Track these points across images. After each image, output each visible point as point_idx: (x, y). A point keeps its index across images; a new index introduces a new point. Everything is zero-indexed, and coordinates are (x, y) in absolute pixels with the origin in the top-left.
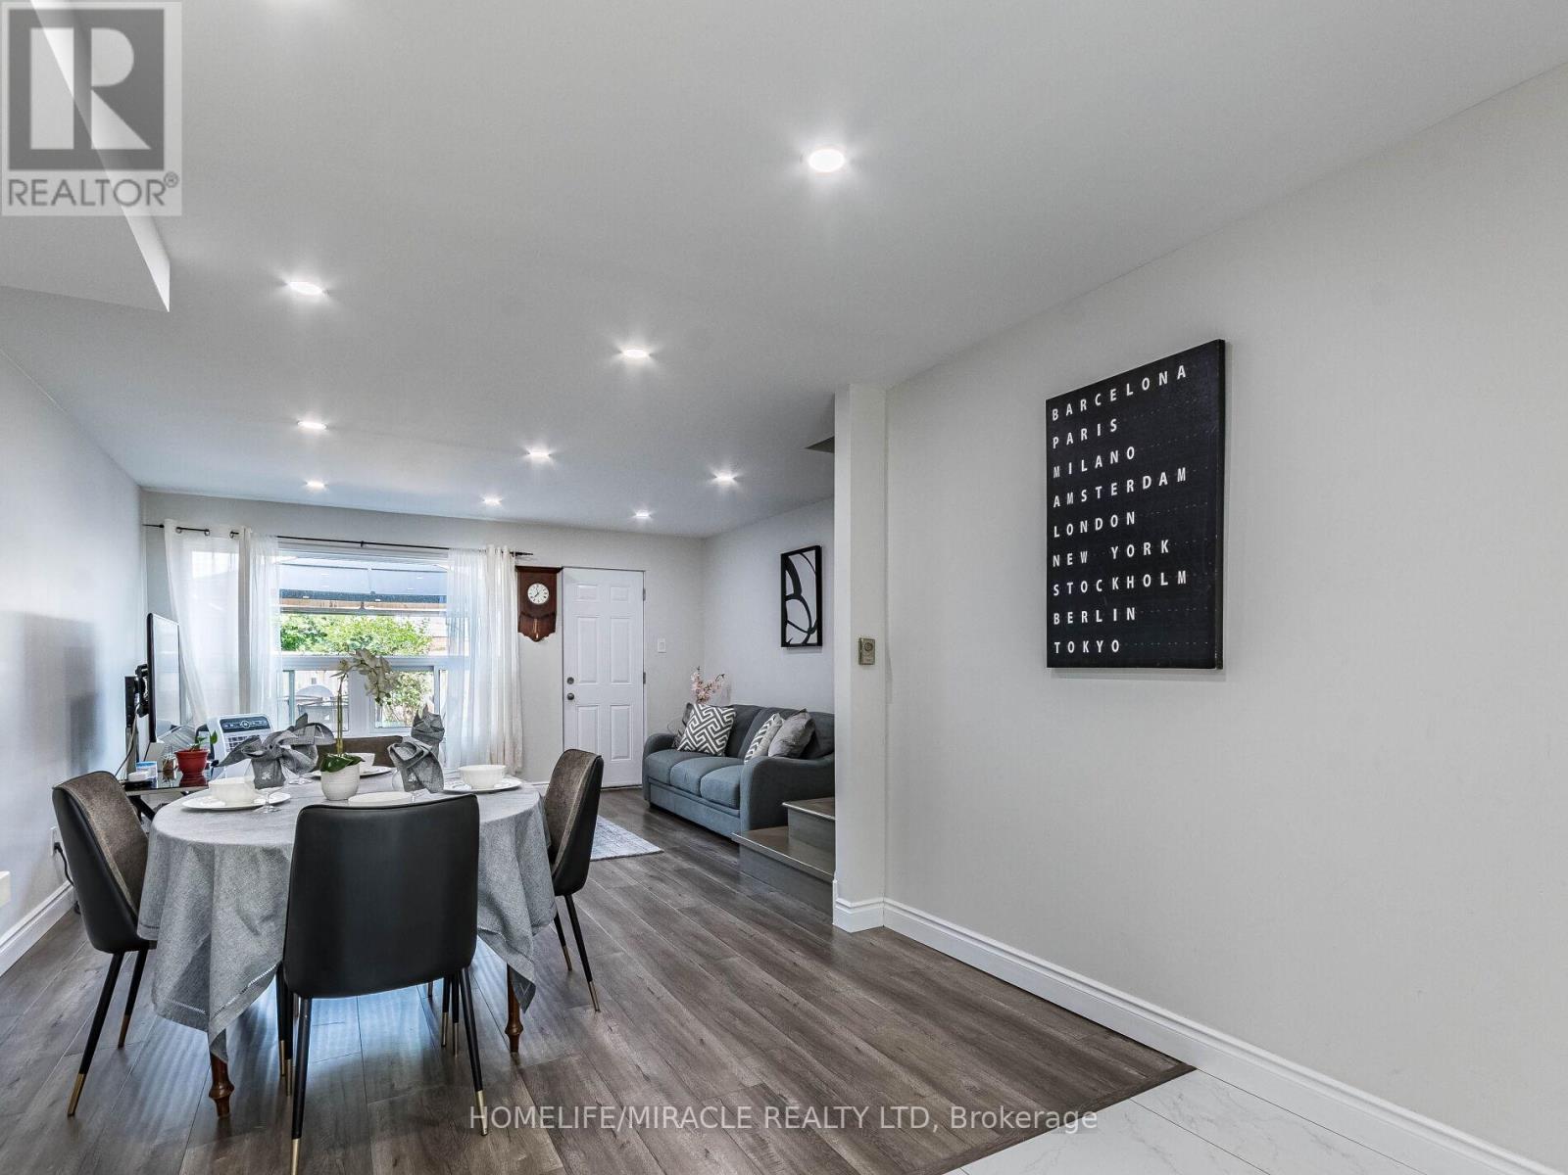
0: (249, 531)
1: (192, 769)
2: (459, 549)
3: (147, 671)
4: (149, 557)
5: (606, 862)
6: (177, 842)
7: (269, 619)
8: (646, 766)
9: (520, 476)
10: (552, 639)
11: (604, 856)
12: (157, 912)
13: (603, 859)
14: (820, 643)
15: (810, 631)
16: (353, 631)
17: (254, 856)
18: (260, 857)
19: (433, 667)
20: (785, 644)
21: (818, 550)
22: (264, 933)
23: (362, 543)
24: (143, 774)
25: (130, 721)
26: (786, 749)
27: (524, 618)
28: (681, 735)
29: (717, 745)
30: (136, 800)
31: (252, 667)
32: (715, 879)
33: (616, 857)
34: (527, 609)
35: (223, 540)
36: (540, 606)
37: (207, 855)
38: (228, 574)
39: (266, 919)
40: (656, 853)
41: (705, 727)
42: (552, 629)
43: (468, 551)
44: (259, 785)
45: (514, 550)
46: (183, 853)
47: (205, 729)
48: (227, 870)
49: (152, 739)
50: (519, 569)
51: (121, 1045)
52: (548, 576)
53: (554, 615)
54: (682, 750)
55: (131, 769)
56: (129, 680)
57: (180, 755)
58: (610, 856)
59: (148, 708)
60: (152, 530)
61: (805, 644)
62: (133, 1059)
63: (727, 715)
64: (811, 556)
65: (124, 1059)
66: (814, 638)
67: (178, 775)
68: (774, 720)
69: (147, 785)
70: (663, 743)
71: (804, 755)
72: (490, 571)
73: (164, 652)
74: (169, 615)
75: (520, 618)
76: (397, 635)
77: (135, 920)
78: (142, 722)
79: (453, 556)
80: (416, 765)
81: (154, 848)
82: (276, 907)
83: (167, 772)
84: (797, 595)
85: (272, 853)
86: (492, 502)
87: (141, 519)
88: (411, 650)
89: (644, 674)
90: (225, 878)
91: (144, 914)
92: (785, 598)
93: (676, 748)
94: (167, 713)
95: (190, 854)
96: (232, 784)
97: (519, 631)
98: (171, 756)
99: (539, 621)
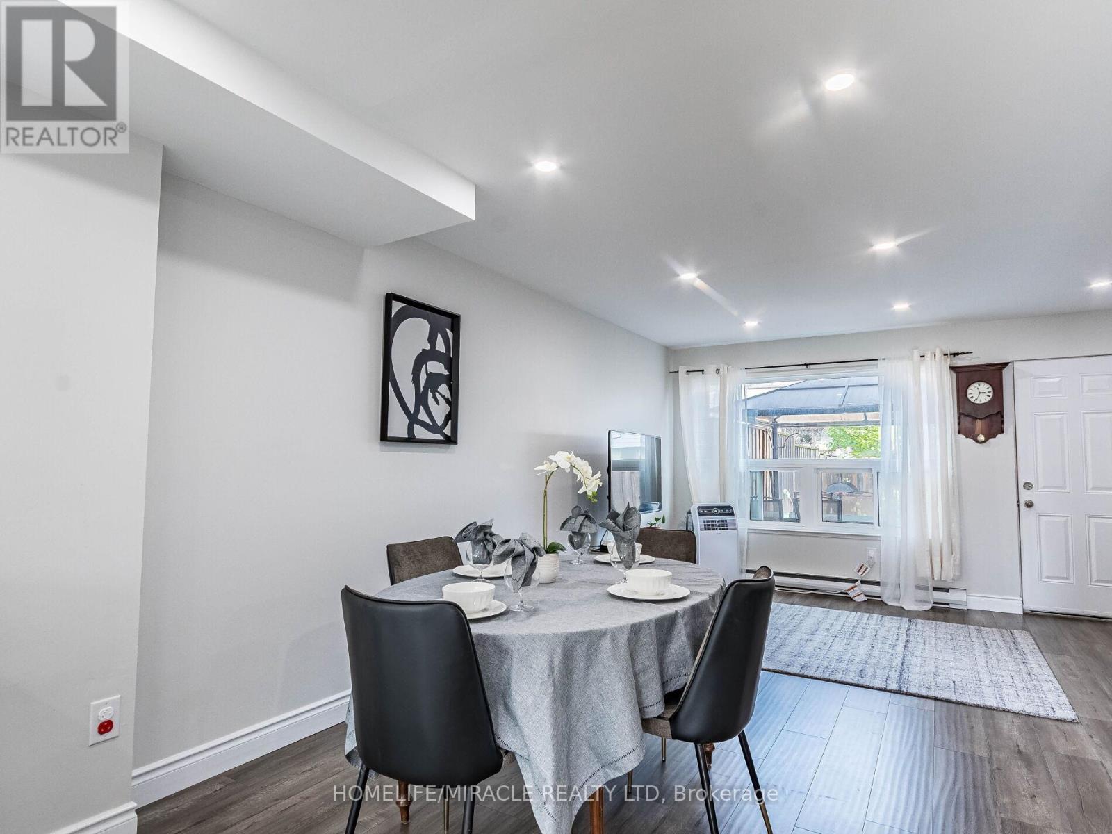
0: (727, 367)
2: (889, 359)
10: (1001, 441)
23: (807, 365)
27: (964, 419)
33: (997, 709)
34: (967, 410)
35: (712, 376)
36: (982, 406)
40: (1064, 720)
42: (1001, 430)
43: (898, 359)
45: (948, 351)
50: (954, 369)
52: (992, 373)
53: (1001, 413)
58: (991, 703)
60: (672, 373)
75: (959, 419)
79: (882, 365)
87: (665, 368)
97: (959, 432)
99: (983, 421)
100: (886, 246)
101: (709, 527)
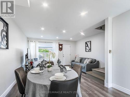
0: (36, 41)
3: (27, 54)
7: (37, 49)
8: (71, 63)
14: (91, 51)
15: (89, 50)
17: (42, 86)
18: (43, 86)
20: (86, 51)
21: (90, 41)
23: (45, 42)
24: (27, 64)
25: (26, 59)
26: (89, 62)
28: (75, 60)
29: (79, 61)
30: (26, 67)
31: (36, 54)
35: (34, 42)
36: (61, 48)
38: (34, 45)
41: (78, 60)
42: (62, 50)
44: (40, 70)
47: (32, 59)
49: (28, 61)
50: (59, 44)
52: (62, 45)
55: (26, 64)
56: (26, 55)
57: (30, 62)
59: (27, 58)
60: (28, 41)
61: (89, 51)
63: (80, 58)
64: (90, 42)
66: (90, 51)
67: (30, 64)
68: (87, 59)
69: (27, 65)
70: (73, 61)
71: (91, 63)
73: (29, 52)
74: (29, 49)
78: (27, 59)
83: (29, 64)
84: (88, 46)
86: (57, 38)
89: (70, 54)
92: (86, 47)
93: (75, 62)
95: (32, 84)
96: (37, 69)
97: (59, 50)
100: (64, 31)
101: (35, 61)
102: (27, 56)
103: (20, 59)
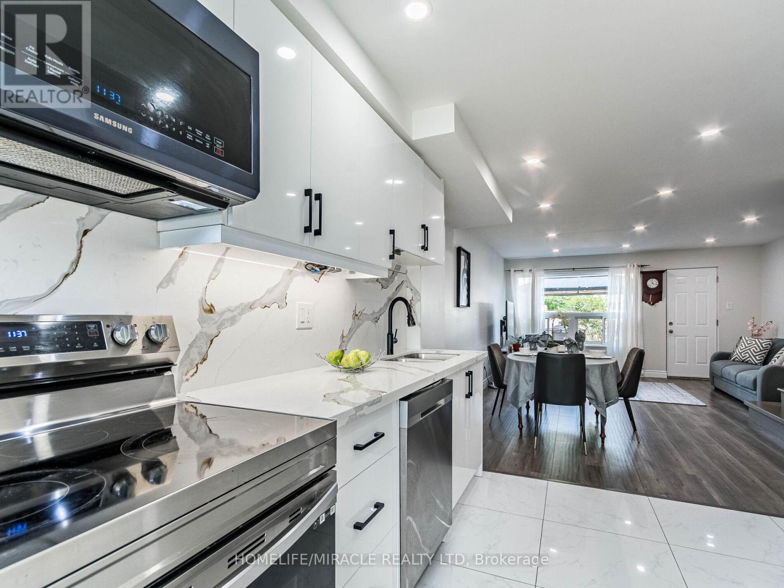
0: (535, 269)
1: (516, 347)
2: (614, 267)
3: (506, 318)
4: (506, 281)
5: (673, 405)
6: (512, 360)
7: (541, 298)
8: (712, 368)
9: (633, 237)
10: (660, 304)
11: (672, 402)
12: (508, 377)
13: (671, 403)
16: (576, 302)
17: (528, 365)
18: (530, 365)
19: (602, 317)
22: (530, 385)
23: (573, 269)
24: (504, 350)
25: (501, 334)
27: (645, 295)
28: (734, 352)
31: (535, 318)
32: (729, 420)
33: (678, 404)
34: (646, 291)
35: (528, 273)
36: (653, 289)
37: (518, 363)
38: (528, 284)
39: (530, 381)
40: (702, 406)
41: (749, 350)
43: (618, 267)
44: (531, 349)
45: (640, 264)
46: (513, 363)
47: (521, 338)
48: (522, 367)
49: (507, 339)
50: (642, 272)
51: (499, 416)
53: (661, 292)
54: (734, 360)
56: (501, 321)
57: (514, 345)
58: (675, 402)
59: (506, 330)
60: (507, 272)
62: (502, 419)
63: (767, 343)
65: (500, 418)
72: (628, 274)
73: (510, 312)
74: (512, 301)
75: (643, 295)
76: (595, 303)
77: (503, 380)
78: (504, 333)
79: (611, 270)
80: (571, 346)
81: (507, 361)
82: (533, 379)
83: (510, 350)
85: (532, 364)
86: (626, 246)
87: (504, 269)
88: (600, 310)
89: (717, 321)
90: (522, 370)
91: (505, 378)
93: (730, 359)
94: (511, 332)
95: (514, 363)
96: (525, 350)
97: (643, 300)
98: (512, 346)
99: (653, 296)
102: (504, 323)
103: (486, 331)
